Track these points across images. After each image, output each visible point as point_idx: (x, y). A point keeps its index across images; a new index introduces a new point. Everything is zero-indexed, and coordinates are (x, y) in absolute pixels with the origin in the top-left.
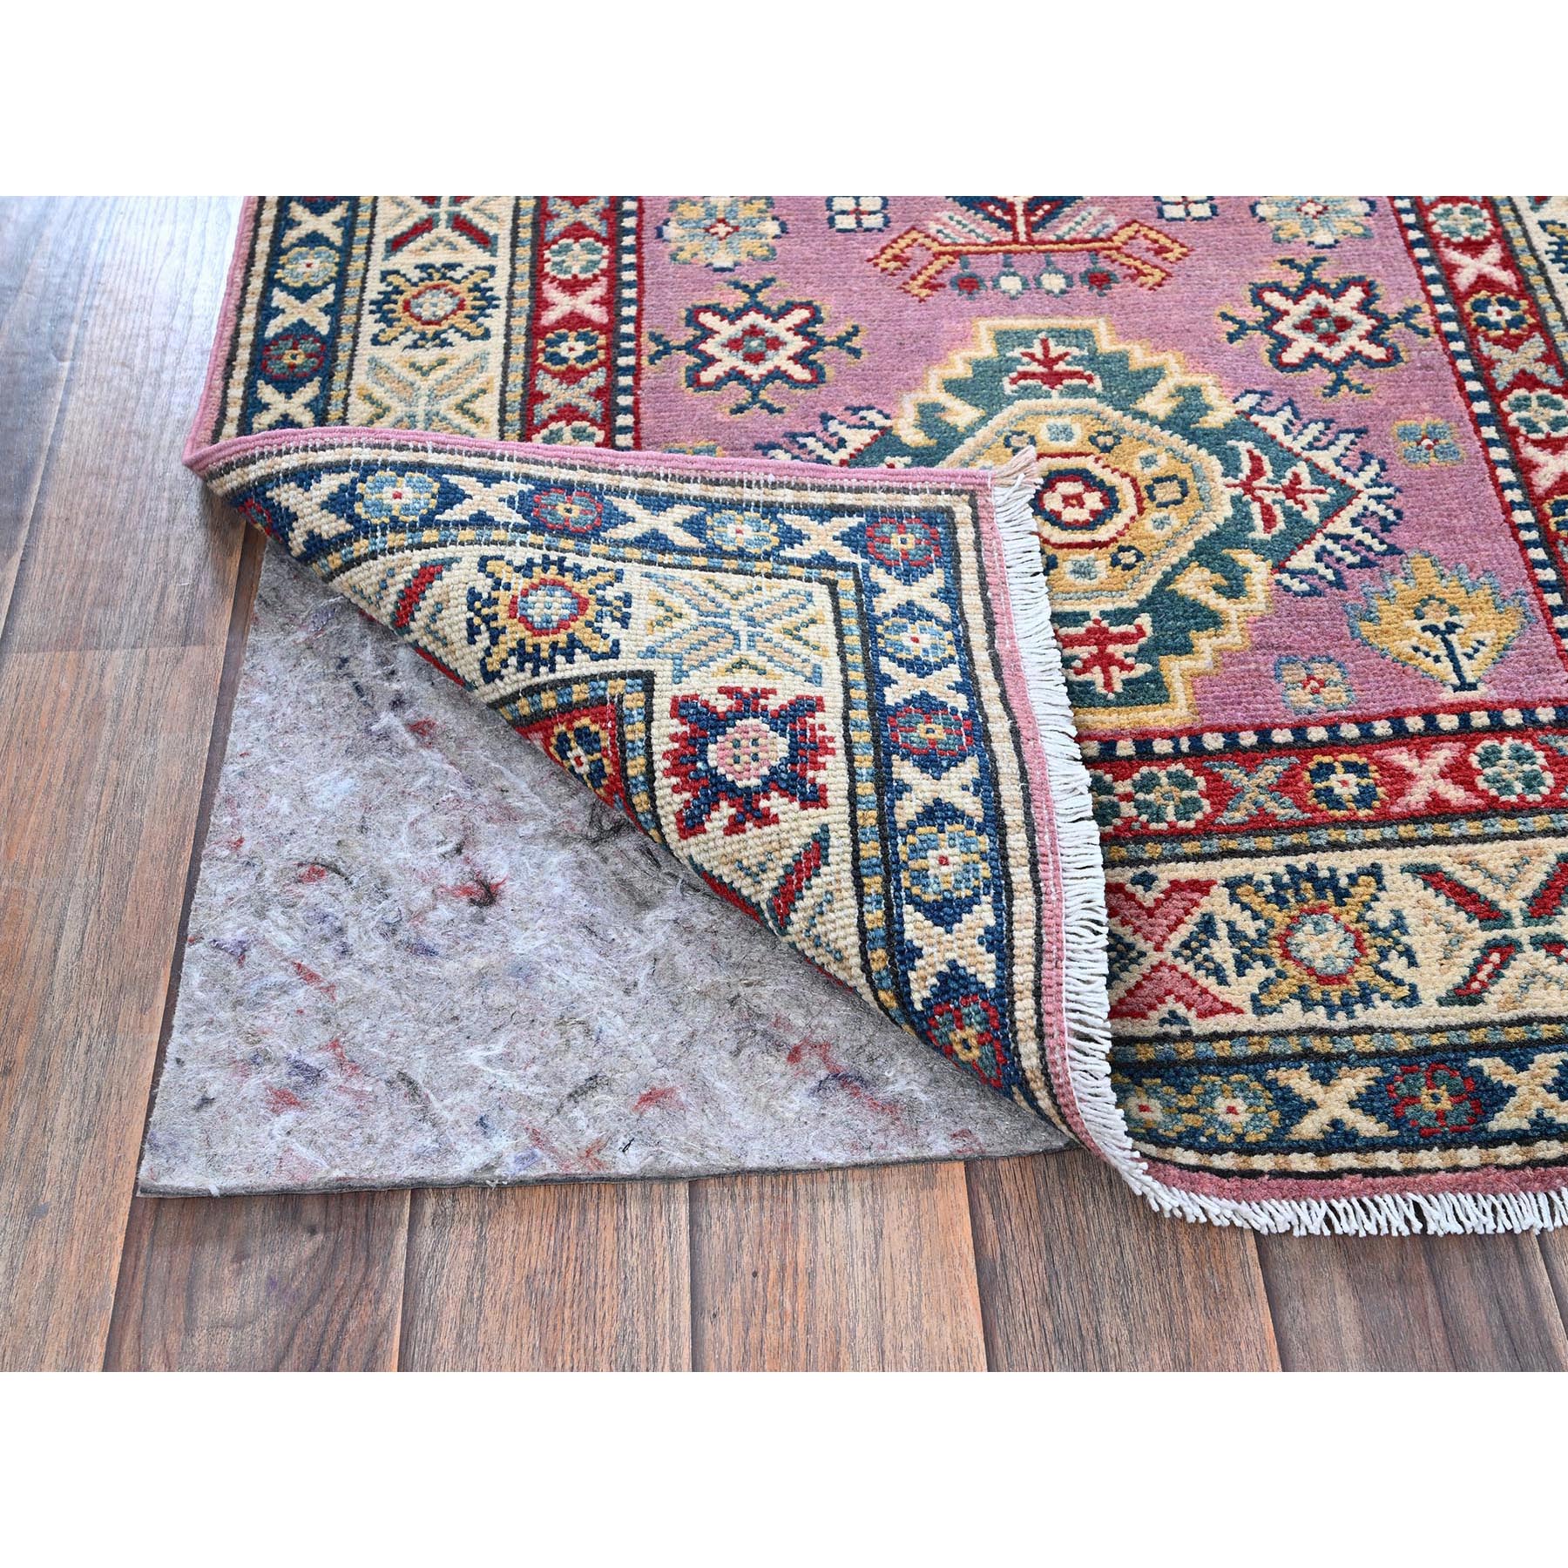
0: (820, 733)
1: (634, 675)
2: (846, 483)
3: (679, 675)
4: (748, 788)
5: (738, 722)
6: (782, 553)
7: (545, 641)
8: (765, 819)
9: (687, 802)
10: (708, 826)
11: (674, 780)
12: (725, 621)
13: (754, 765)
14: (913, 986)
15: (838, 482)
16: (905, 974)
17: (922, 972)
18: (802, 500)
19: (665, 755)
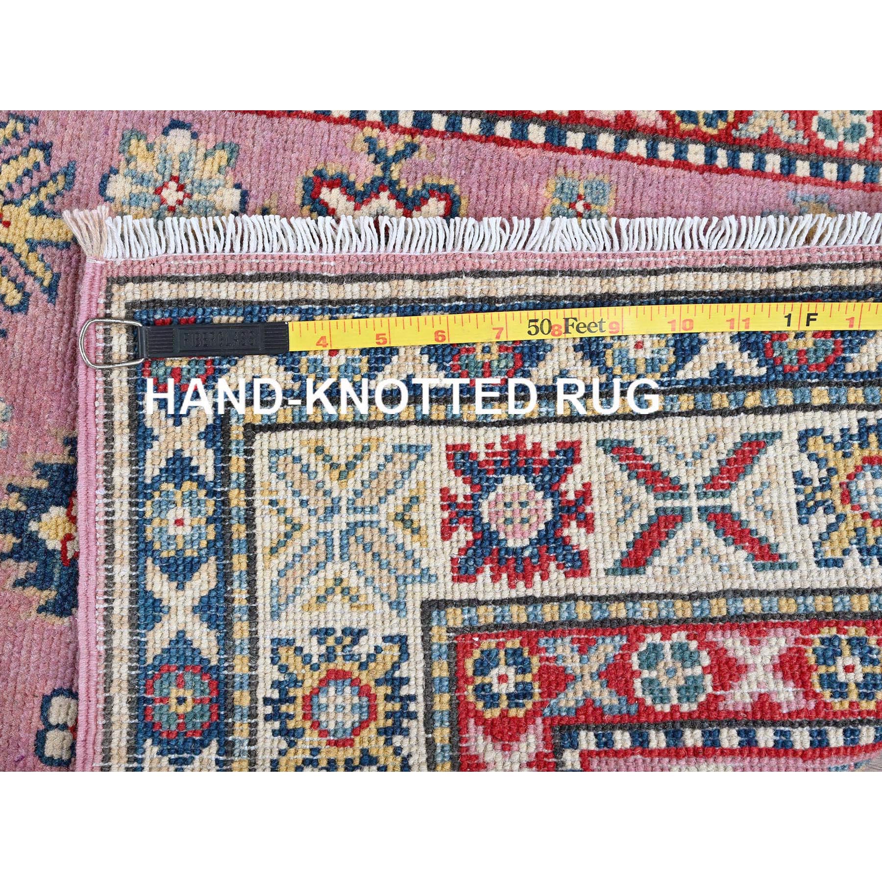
0: (498, 448)
1: (426, 619)
2: (101, 412)
3: (426, 576)
4: (554, 510)
5: (486, 520)
6: (210, 477)
7: (383, 707)
8: (585, 495)
9: (558, 567)
10: (583, 548)
11: (537, 577)
12: (336, 535)
13: (532, 505)
14: (747, 373)
15: (101, 421)
16: (735, 379)
17: (738, 364)
18: (126, 458)
19: (512, 586)
